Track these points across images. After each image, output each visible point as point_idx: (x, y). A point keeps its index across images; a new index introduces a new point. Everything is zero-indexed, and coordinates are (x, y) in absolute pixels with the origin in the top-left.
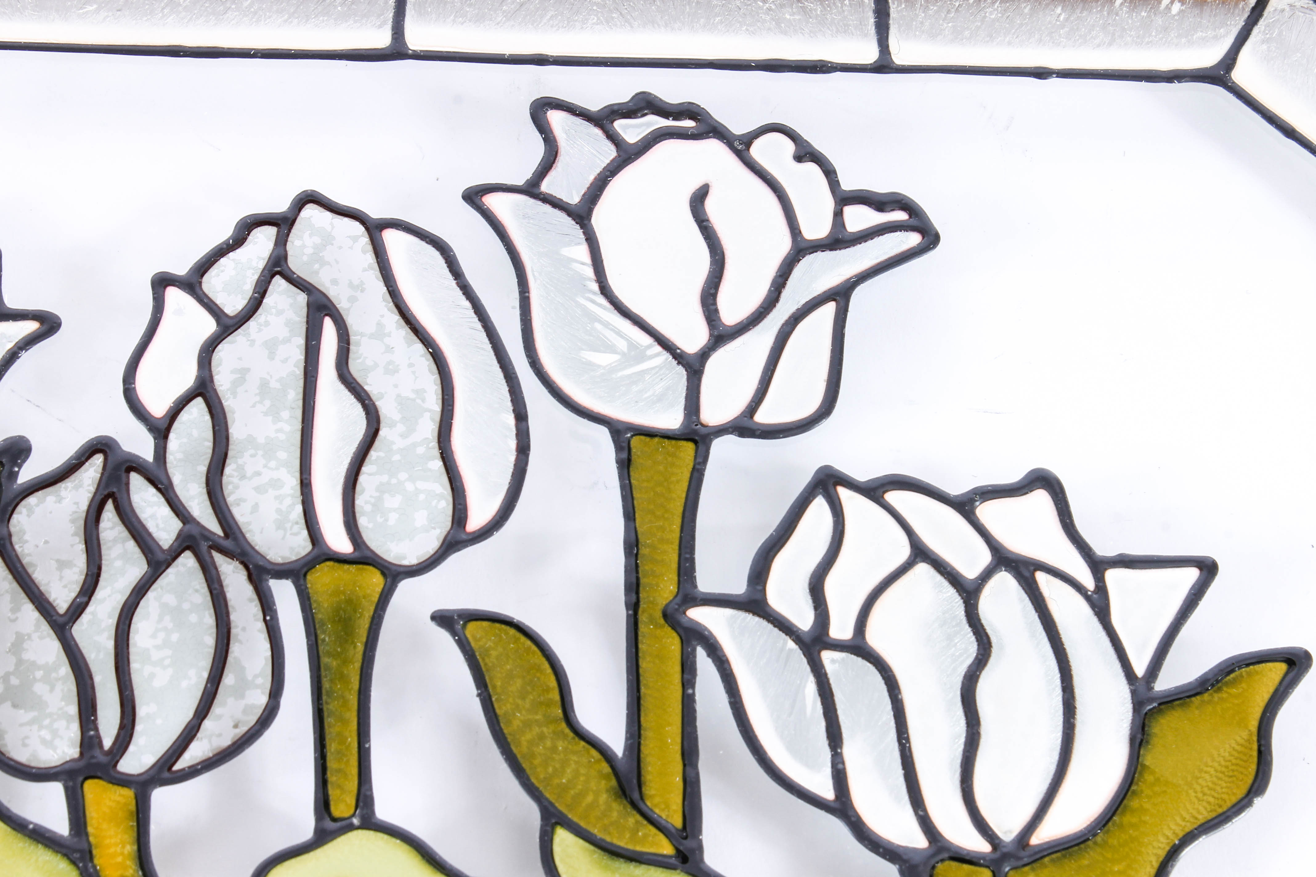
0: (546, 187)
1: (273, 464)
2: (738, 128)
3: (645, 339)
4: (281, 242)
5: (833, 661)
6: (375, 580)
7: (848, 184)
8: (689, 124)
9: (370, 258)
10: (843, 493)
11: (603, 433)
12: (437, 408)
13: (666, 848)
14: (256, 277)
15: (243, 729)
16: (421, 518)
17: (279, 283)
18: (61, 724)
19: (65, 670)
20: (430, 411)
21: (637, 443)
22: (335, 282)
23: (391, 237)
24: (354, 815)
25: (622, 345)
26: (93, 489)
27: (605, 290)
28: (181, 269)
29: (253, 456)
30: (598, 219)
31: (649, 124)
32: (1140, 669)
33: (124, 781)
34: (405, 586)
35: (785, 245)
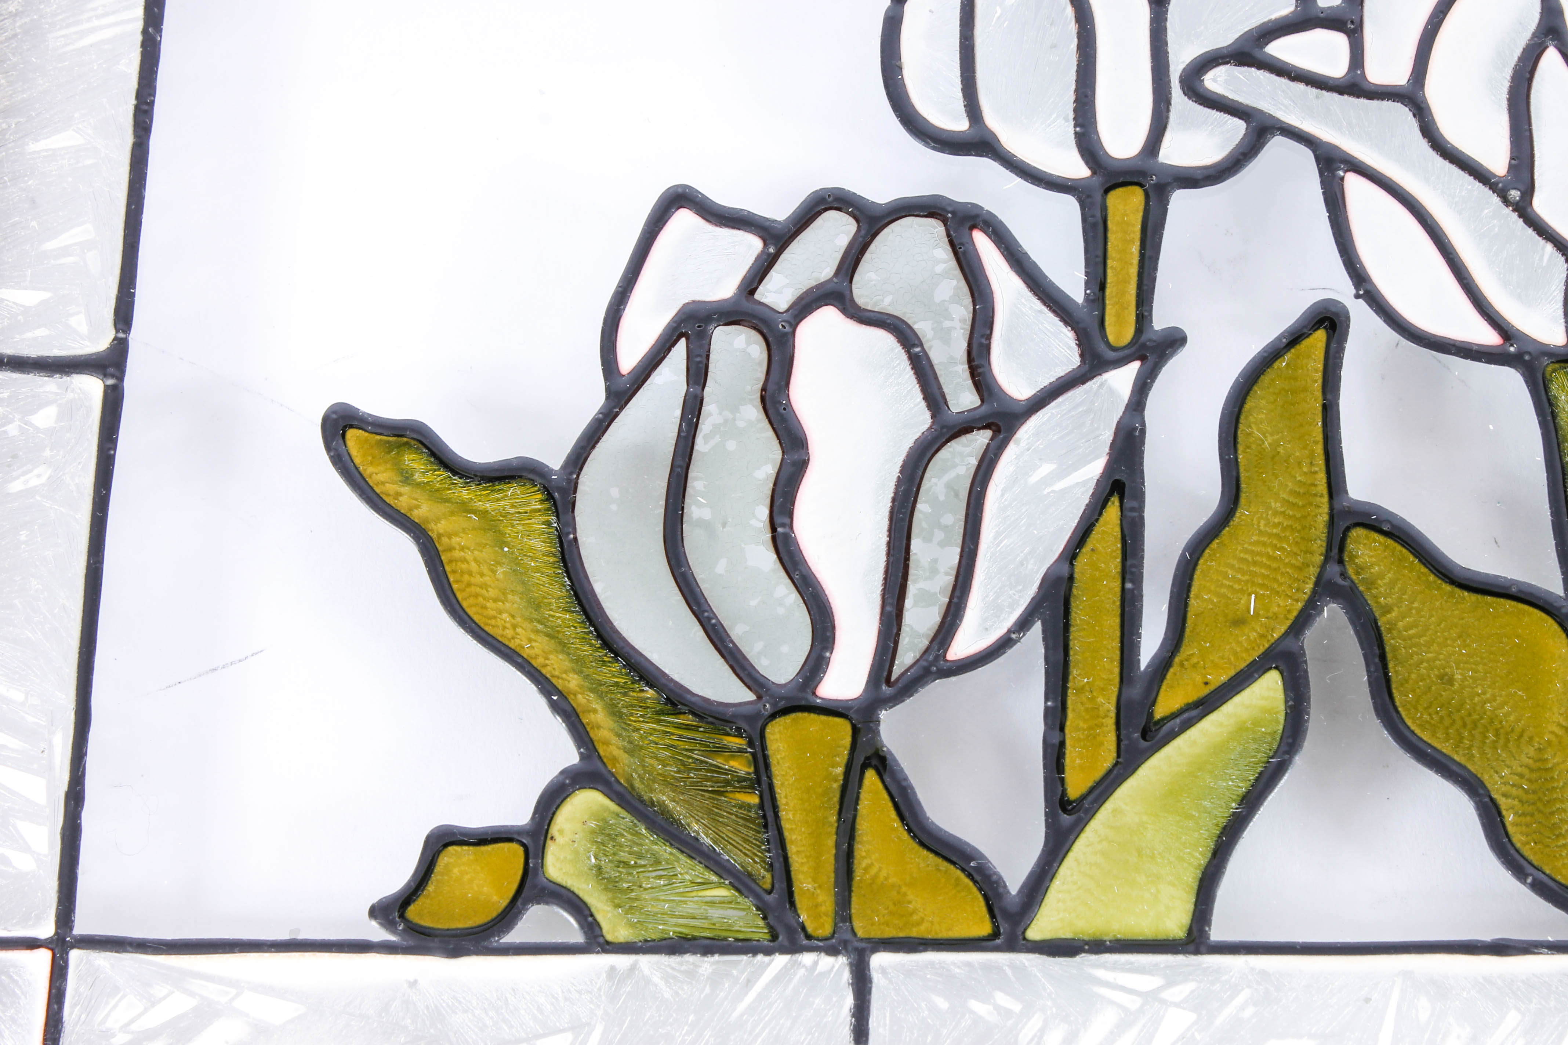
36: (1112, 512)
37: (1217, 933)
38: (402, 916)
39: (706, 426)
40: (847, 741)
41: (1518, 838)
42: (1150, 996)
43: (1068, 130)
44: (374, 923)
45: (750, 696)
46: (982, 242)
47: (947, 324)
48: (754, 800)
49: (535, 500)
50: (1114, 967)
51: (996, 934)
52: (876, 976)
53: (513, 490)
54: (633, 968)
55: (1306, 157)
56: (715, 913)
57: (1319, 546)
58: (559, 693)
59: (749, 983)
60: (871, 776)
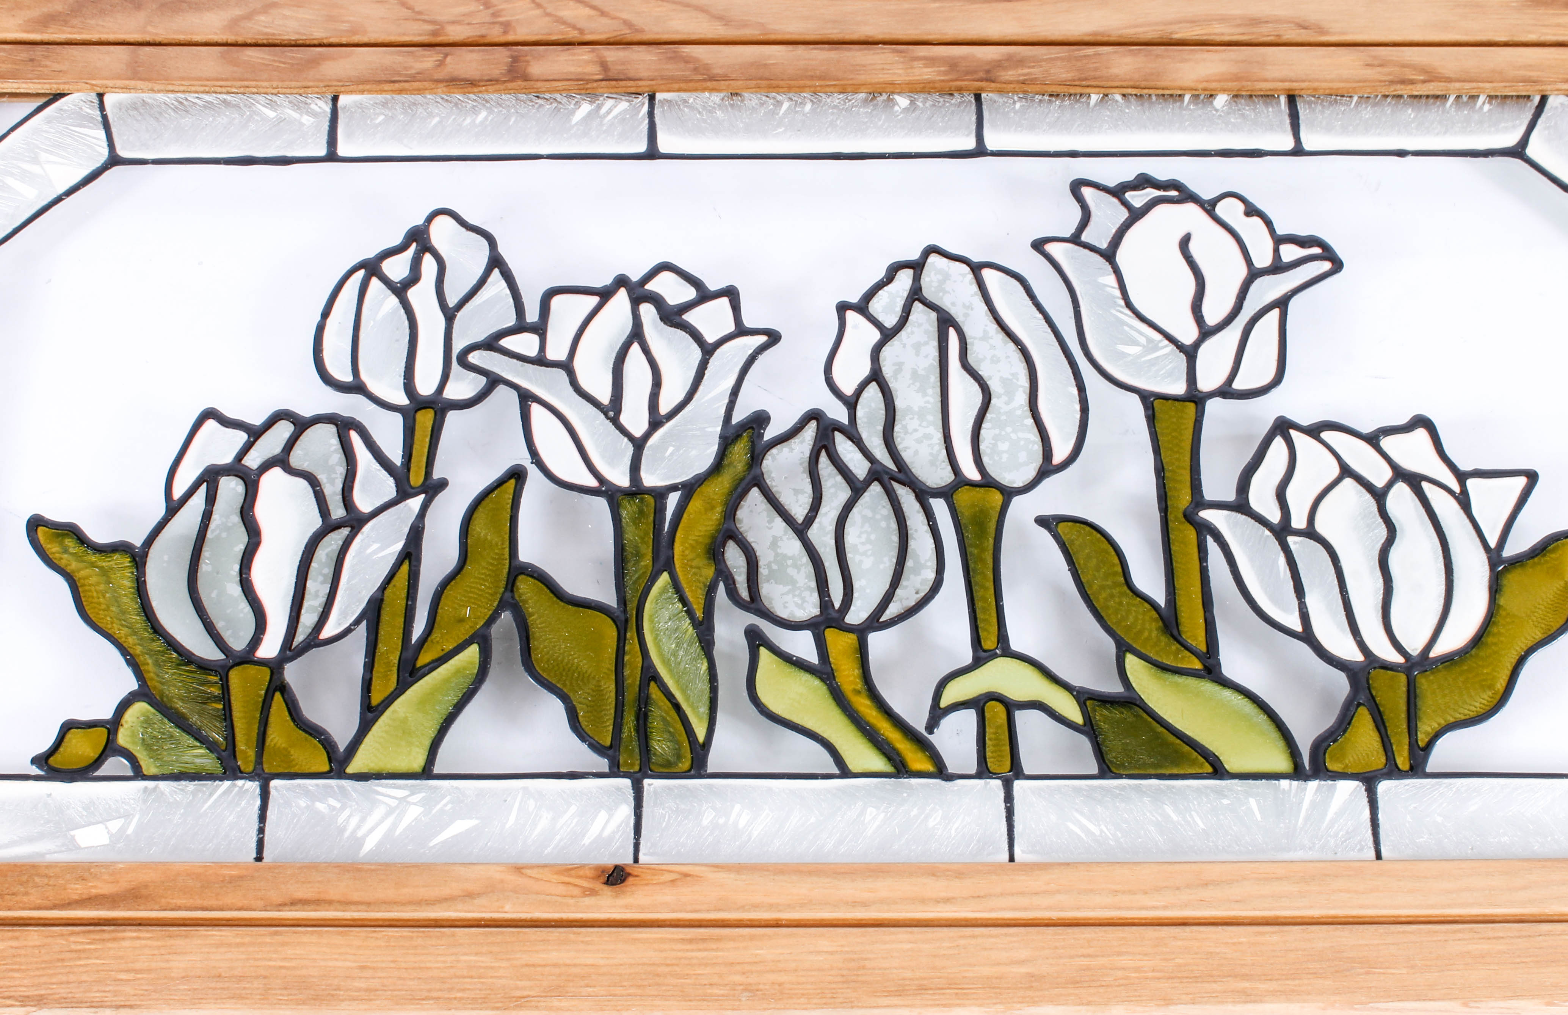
0: (1084, 237)
1: (924, 424)
2: (1207, 195)
3: (1157, 336)
4: (917, 278)
5: (1295, 543)
6: (997, 498)
7: (1280, 231)
8: (1174, 193)
9: (975, 288)
10: (1293, 433)
11: (1136, 398)
12: (1027, 385)
13: (1197, 665)
14: (903, 302)
15: (922, 594)
16: (1023, 456)
17: (917, 306)
18: (806, 594)
19: (806, 559)
20: (1021, 386)
21: (1157, 403)
22: (953, 304)
23: (987, 273)
24: (997, 648)
25: (1143, 340)
26: (812, 443)
27: (1129, 305)
28: (854, 299)
29: (911, 419)
30: (1121, 257)
31: (1148, 195)
32: (1493, 544)
33: (850, 629)
34: (1017, 501)
35: (1242, 272)
36: (405, 567)
37: (437, 770)
38: (46, 762)
39: (213, 525)
40: (268, 678)
41: (584, 723)
42: (403, 800)
43: (401, 380)
44: (34, 767)
45: (223, 657)
46: (354, 436)
47: (334, 476)
48: (221, 707)
49: (126, 561)
50: (387, 786)
51: (331, 770)
52: (273, 792)
53: (116, 556)
54: (155, 788)
55: (513, 395)
56: (197, 761)
57: (503, 583)
58: (130, 655)
59: (211, 795)
60: (278, 695)
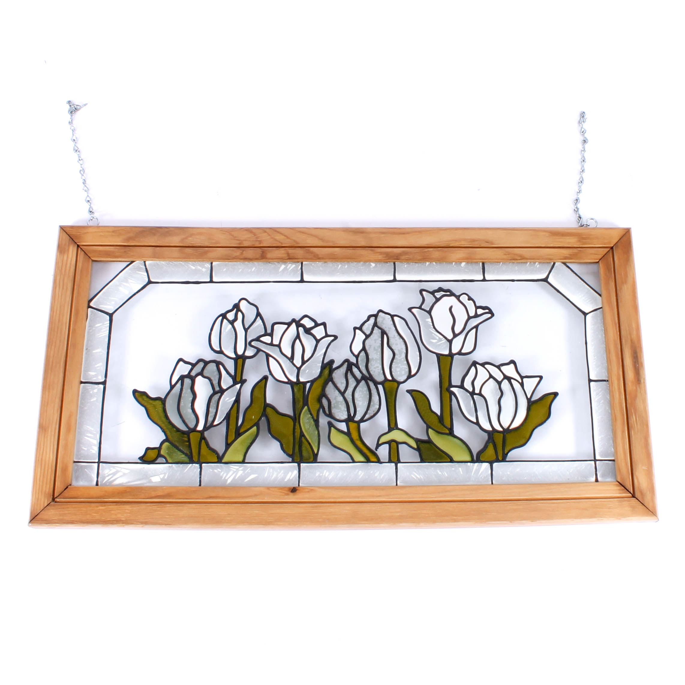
0: (423, 307)
1: (377, 363)
2: (458, 294)
3: (441, 337)
4: (376, 320)
5: (476, 397)
6: (396, 384)
7: (477, 305)
8: (448, 293)
9: (392, 323)
10: (477, 365)
11: (435, 355)
12: (405, 352)
13: (448, 432)
14: (372, 327)
15: (375, 412)
16: (403, 373)
17: (376, 328)
18: (344, 412)
19: (344, 402)
20: (404, 352)
21: (441, 357)
22: (386, 327)
23: (395, 318)
25: (438, 338)
26: (346, 369)
27: (434, 328)
28: (358, 326)
29: (373, 361)
30: (433, 313)
31: (441, 294)
32: (529, 397)
33: (356, 422)
34: (401, 385)
35: (466, 317)
36: (236, 405)
37: (246, 461)
38: (142, 459)
39: (183, 392)
40: (200, 435)
41: (285, 448)
42: (237, 469)
43: (233, 350)
44: (139, 460)
45: (188, 430)
46: (221, 367)
47: (216, 378)
48: (188, 444)
49: (160, 403)
50: (232, 465)
51: (218, 461)
52: (203, 467)
53: (158, 401)
54: (172, 466)
55: (264, 354)
56: (183, 458)
57: (262, 409)
58: (163, 429)
59: (187, 468)
60: (203, 441)
